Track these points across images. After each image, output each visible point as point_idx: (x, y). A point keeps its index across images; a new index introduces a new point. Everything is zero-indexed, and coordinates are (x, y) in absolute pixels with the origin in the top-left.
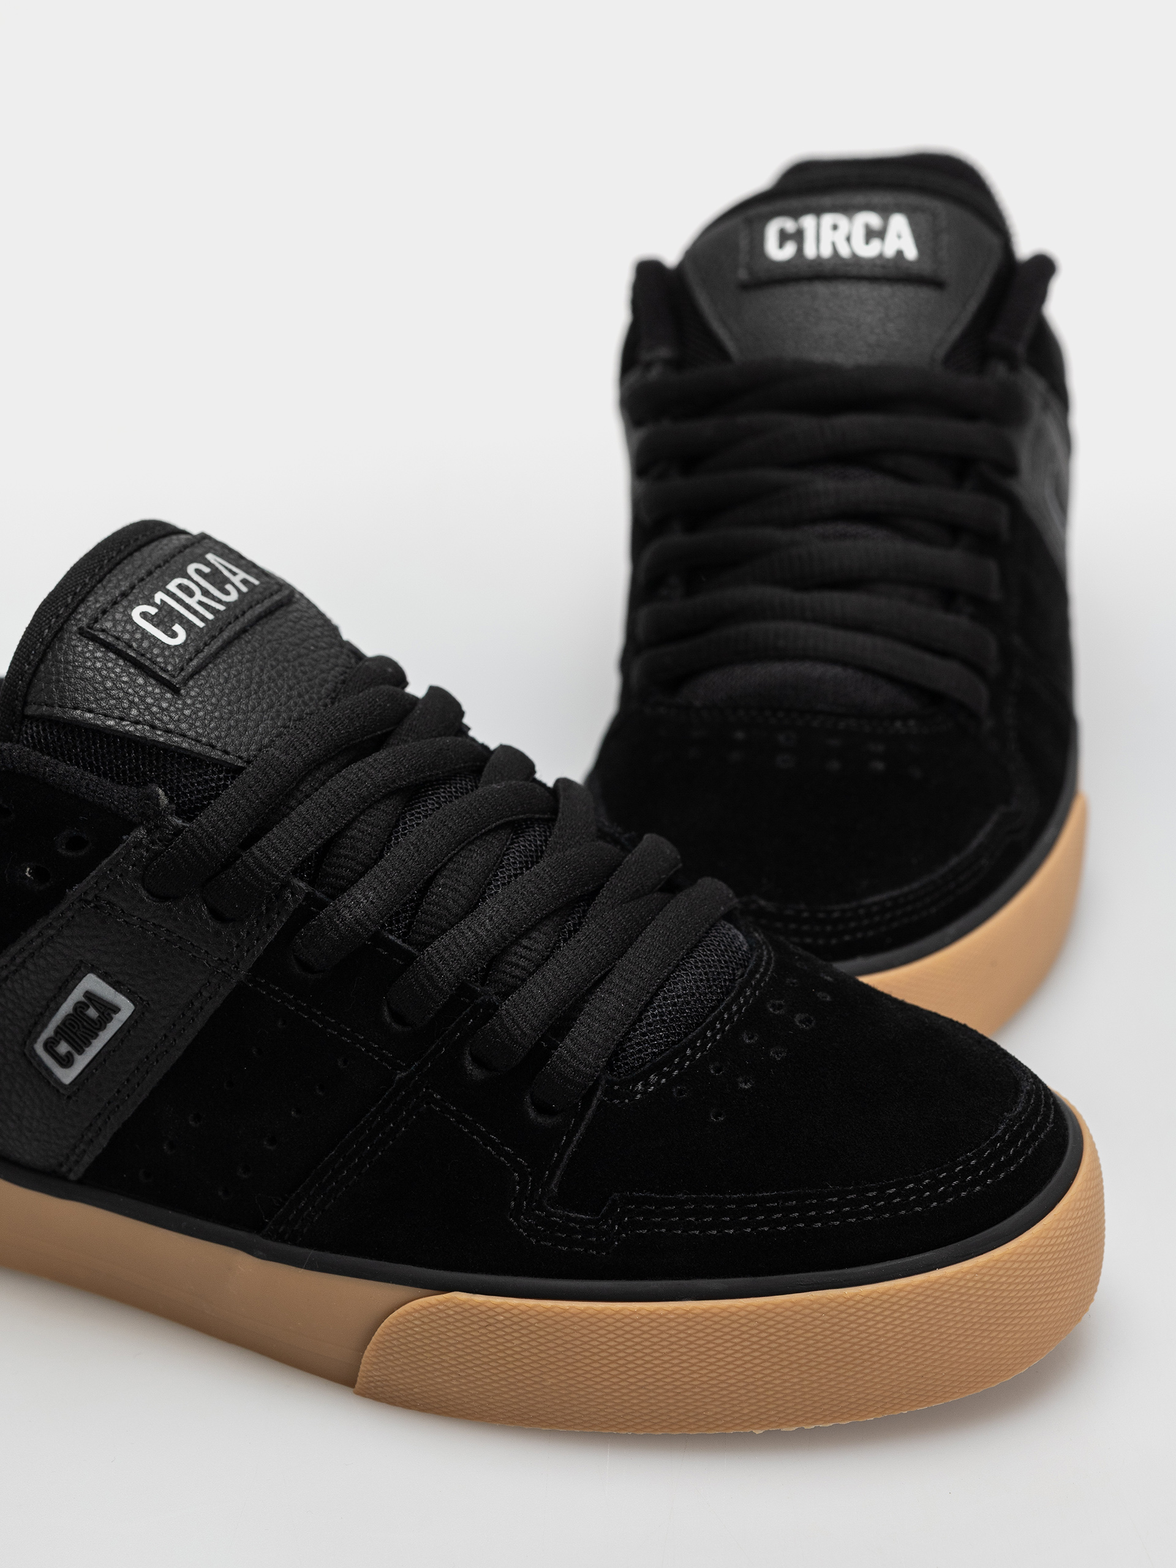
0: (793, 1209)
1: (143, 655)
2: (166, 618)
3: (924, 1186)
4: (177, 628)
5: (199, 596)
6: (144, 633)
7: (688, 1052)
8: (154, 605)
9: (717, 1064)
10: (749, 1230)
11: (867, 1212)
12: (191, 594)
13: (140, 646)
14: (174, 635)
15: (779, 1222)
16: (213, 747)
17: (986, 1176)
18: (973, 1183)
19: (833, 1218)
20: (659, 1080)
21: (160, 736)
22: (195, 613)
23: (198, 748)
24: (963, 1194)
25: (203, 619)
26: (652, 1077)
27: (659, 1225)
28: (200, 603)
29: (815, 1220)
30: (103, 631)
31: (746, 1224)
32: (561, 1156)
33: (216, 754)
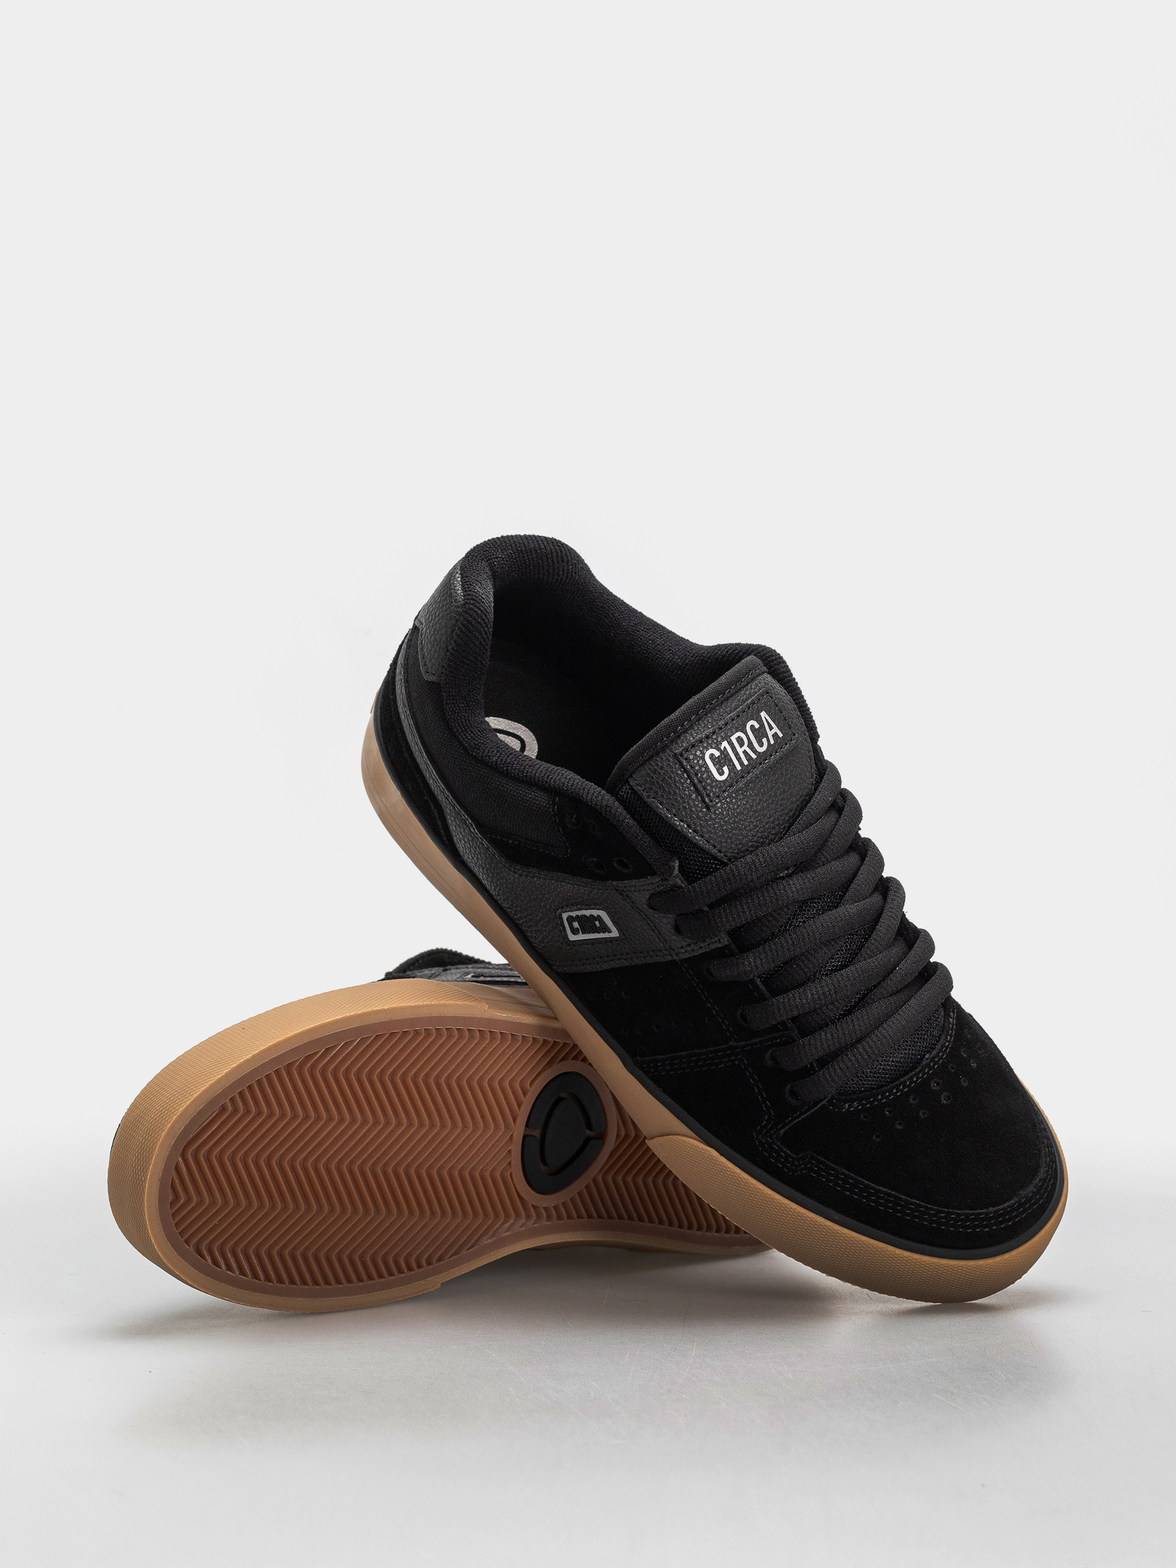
0: (891, 1202)
1: (700, 782)
2: (722, 760)
3: (960, 1219)
4: (726, 769)
5: (745, 747)
6: (707, 767)
7: (880, 1097)
8: (719, 749)
9: (890, 1109)
10: (864, 1201)
11: (925, 1220)
12: (741, 744)
13: (702, 775)
14: (721, 773)
15: (881, 1205)
16: (714, 847)
17: (994, 1224)
18: (985, 1226)
19: (908, 1215)
20: (858, 1106)
21: (690, 833)
22: (739, 759)
23: (707, 846)
24: (978, 1230)
25: (741, 763)
26: (855, 1103)
27: (823, 1177)
28: (745, 752)
29: (899, 1211)
30: (686, 759)
31: (864, 1197)
32: (791, 1121)
33: (714, 851)
